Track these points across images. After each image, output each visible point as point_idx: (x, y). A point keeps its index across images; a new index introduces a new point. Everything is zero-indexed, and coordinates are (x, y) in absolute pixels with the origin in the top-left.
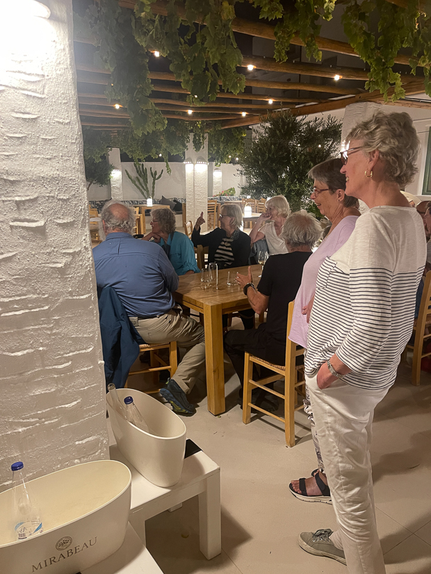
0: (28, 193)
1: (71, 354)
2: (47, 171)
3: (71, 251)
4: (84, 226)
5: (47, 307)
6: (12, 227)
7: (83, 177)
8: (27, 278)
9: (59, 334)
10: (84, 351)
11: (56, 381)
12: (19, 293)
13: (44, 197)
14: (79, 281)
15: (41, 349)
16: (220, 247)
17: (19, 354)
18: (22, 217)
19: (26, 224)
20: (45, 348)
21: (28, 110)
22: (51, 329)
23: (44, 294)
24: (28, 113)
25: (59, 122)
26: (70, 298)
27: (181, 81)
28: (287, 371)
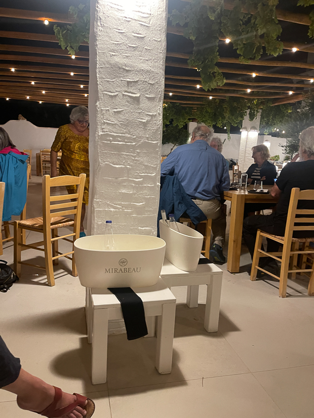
0: (134, 78)
1: (143, 174)
2: (145, 66)
3: (151, 114)
4: (160, 101)
5: (134, 144)
6: (123, 95)
7: (163, 72)
8: (127, 124)
9: (138, 160)
10: (150, 175)
11: (134, 188)
12: (122, 132)
13: (141, 81)
14: (153, 132)
15: (128, 167)
16: (253, 174)
17: (117, 166)
18: (129, 90)
19: (130, 94)
20: (130, 167)
21: (140, 32)
22: (135, 157)
23: (134, 136)
24: (140, 34)
25: (155, 40)
26: (147, 141)
27: (238, 49)
28: (285, 240)
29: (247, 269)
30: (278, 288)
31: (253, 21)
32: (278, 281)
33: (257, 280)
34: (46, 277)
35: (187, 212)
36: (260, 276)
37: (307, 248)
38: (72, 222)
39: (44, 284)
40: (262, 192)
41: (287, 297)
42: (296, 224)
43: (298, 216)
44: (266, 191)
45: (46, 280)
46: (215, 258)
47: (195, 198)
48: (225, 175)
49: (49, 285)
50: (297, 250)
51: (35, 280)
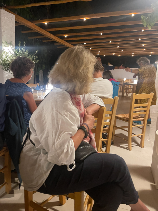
34: (127, 144)
38: (143, 119)
39: (126, 148)
45: (127, 147)
49: (129, 149)
51: (121, 145)
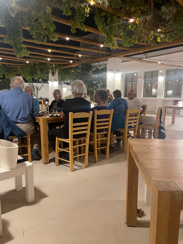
16: (54, 106)
27: (33, 35)
28: (70, 141)
29: (53, 160)
30: (69, 167)
31: (39, 20)
32: (69, 163)
33: (59, 165)
35: (13, 132)
36: (61, 163)
37: (83, 143)
40: (57, 116)
41: (74, 171)
42: (74, 131)
43: (74, 127)
44: (59, 115)
46: (35, 157)
47: (17, 123)
48: (34, 108)
50: (78, 145)
